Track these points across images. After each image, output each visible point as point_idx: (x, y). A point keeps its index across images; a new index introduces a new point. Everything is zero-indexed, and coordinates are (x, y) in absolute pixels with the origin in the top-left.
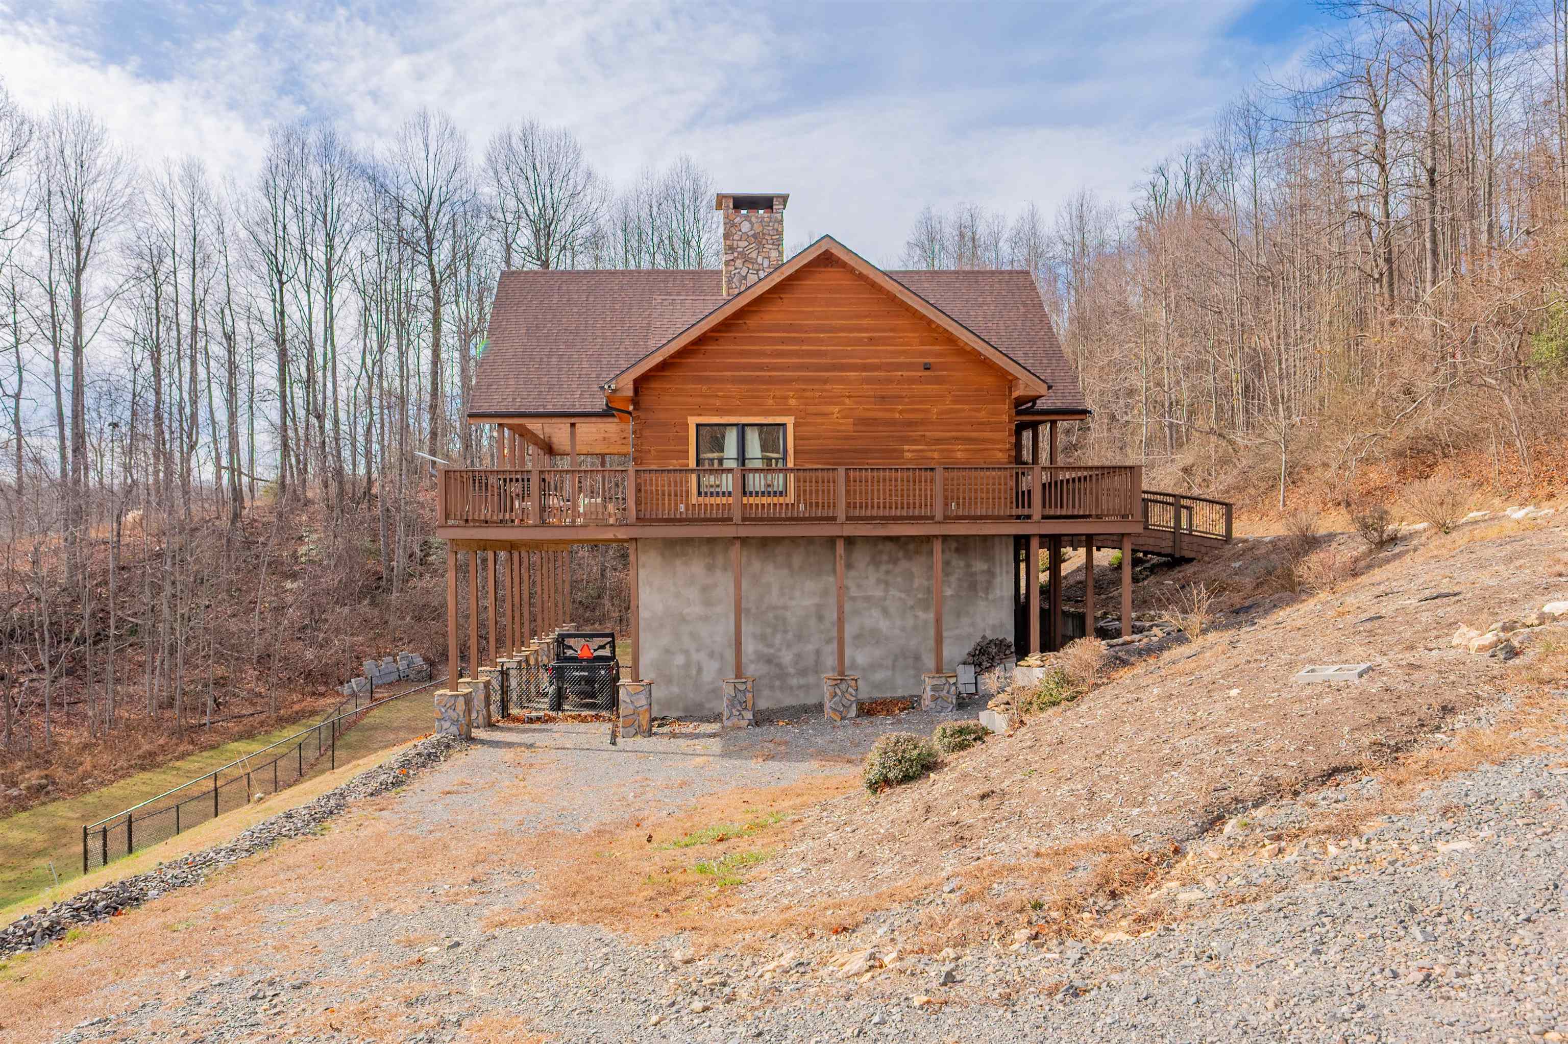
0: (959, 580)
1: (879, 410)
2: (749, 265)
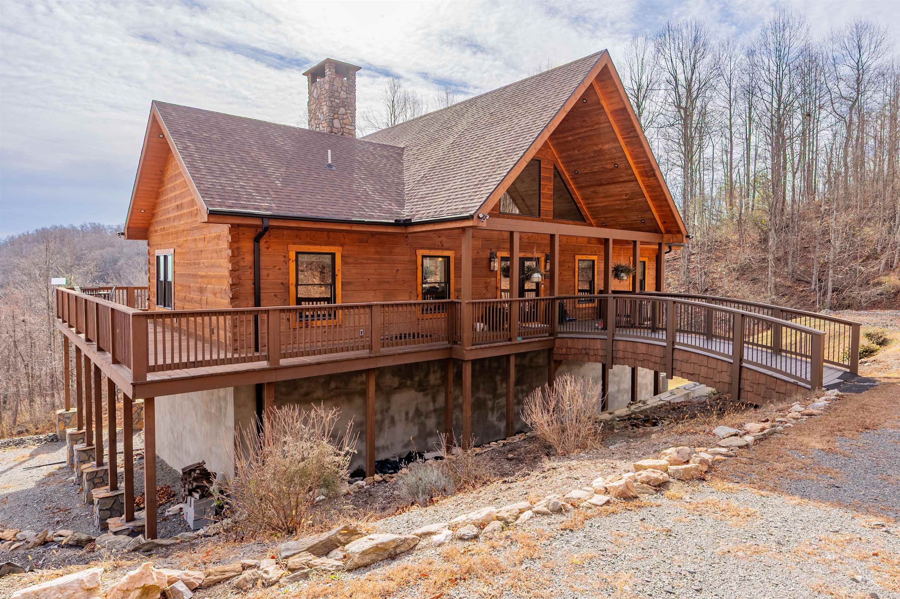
2: (316, 122)
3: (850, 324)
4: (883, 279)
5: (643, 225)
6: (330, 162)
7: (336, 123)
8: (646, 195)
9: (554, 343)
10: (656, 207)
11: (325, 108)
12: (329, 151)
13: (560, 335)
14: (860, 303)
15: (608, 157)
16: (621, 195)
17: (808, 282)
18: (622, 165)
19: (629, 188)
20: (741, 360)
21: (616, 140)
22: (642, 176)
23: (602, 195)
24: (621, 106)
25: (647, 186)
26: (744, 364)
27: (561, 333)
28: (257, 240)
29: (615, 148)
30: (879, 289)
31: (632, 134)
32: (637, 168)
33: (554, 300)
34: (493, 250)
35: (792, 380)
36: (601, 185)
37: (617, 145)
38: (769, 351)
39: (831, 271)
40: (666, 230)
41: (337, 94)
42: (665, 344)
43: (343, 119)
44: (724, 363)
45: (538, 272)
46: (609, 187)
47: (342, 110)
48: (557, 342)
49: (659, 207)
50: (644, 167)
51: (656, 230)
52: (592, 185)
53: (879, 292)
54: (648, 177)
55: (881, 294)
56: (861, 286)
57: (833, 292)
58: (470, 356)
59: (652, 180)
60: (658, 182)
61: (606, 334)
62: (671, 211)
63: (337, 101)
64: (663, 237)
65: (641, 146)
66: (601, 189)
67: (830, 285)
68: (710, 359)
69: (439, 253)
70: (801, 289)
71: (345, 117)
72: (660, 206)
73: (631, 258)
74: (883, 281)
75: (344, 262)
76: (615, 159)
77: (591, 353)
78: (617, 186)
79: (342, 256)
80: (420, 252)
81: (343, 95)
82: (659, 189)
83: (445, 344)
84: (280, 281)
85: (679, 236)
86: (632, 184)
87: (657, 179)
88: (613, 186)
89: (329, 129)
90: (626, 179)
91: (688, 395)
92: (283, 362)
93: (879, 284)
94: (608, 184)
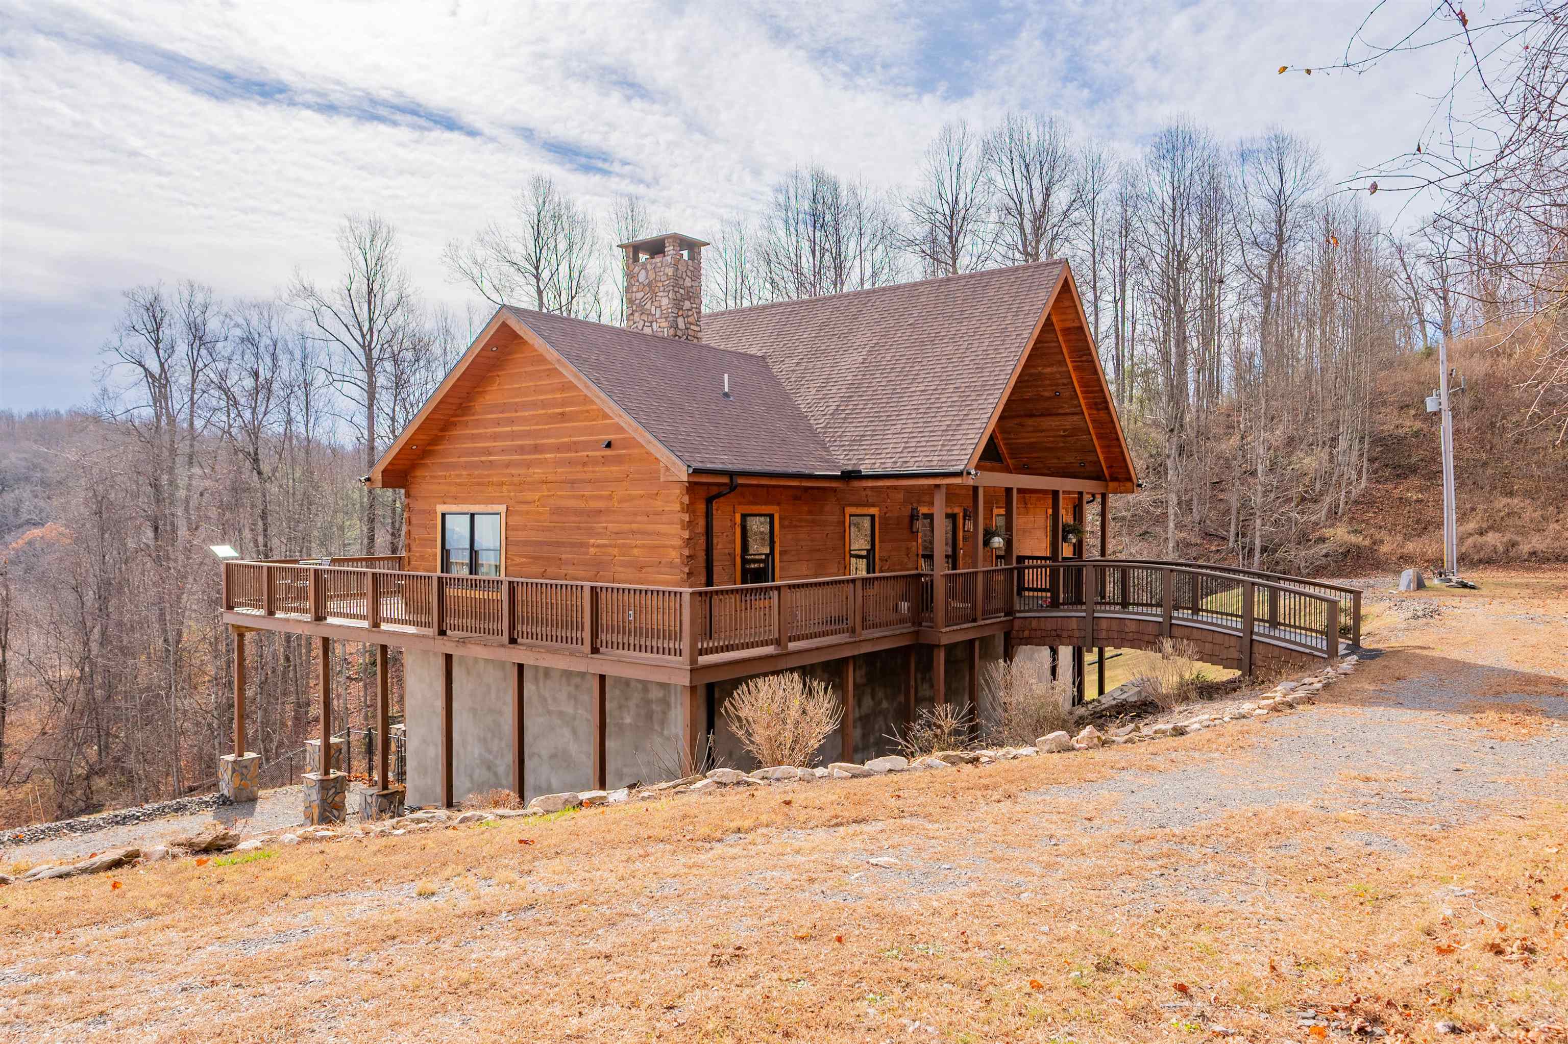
0: (637, 706)
1: (569, 497)
2: (645, 317)
3: (1351, 592)
4: (1328, 532)
5: (1082, 470)
6: (726, 390)
7: (681, 323)
8: (1092, 432)
9: (1012, 626)
10: (1102, 447)
11: (665, 301)
12: (726, 376)
13: (1018, 615)
14: (1299, 568)
15: (1048, 382)
16: (1059, 430)
17: (1224, 539)
18: (1066, 394)
19: (1069, 422)
20: (1252, 632)
21: (1063, 362)
22: (1090, 407)
23: (1031, 429)
24: (1076, 324)
25: (1094, 421)
26: (1254, 637)
27: (1020, 611)
28: (709, 501)
29: (1060, 373)
30: (1323, 549)
31: (1084, 358)
32: (1084, 398)
33: (1012, 570)
34: (915, 505)
35: (1308, 651)
36: (1031, 416)
37: (1064, 369)
38: (1267, 625)
39: (1258, 522)
40: (1111, 475)
41: (681, 282)
42: (1161, 620)
43: (688, 316)
44: (1232, 638)
45: (999, 536)
46: (1042, 419)
47: (687, 304)
48: (1017, 623)
49: (1106, 448)
50: (1094, 398)
51: (1098, 476)
52: (1021, 416)
53: (1324, 551)
54: (1098, 410)
55: (1326, 556)
56: (1299, 543)
57: (1262, 553)
58: (945, 641)
59: (1103, 414)
60: (1111, 417)
61: (1085, 611)
62: (1122, 453)
63: (682, 291)
64: (1107, 486)
65: (1095, 372)
66: (1030, 422)
67: (1258, 542)
68: (1216, 635)
69: (865, 511)
70: (1213, 548)
71: (690, 313)
72: (1108, 446)
73: (1050, 511)
74: (1327, 535)
75: (782, 526)
76: (1057, 385)
77: (1065, 634)
78: (1054, 418)
79: (780, 518)
80: (849, 510)
81: (688, 282)
82: (1110, 425)
83: (908, 628)
84: (727, 551)
85: (1129, 484)
86: (1075, 418)
87: (1109, 413)
88: (1049, 418)
89: (672, 331)
90: (1068, 411)
91: (1140, 692)
92: (793, 646)
93: (1322, 540)
94: (1042, 415)
